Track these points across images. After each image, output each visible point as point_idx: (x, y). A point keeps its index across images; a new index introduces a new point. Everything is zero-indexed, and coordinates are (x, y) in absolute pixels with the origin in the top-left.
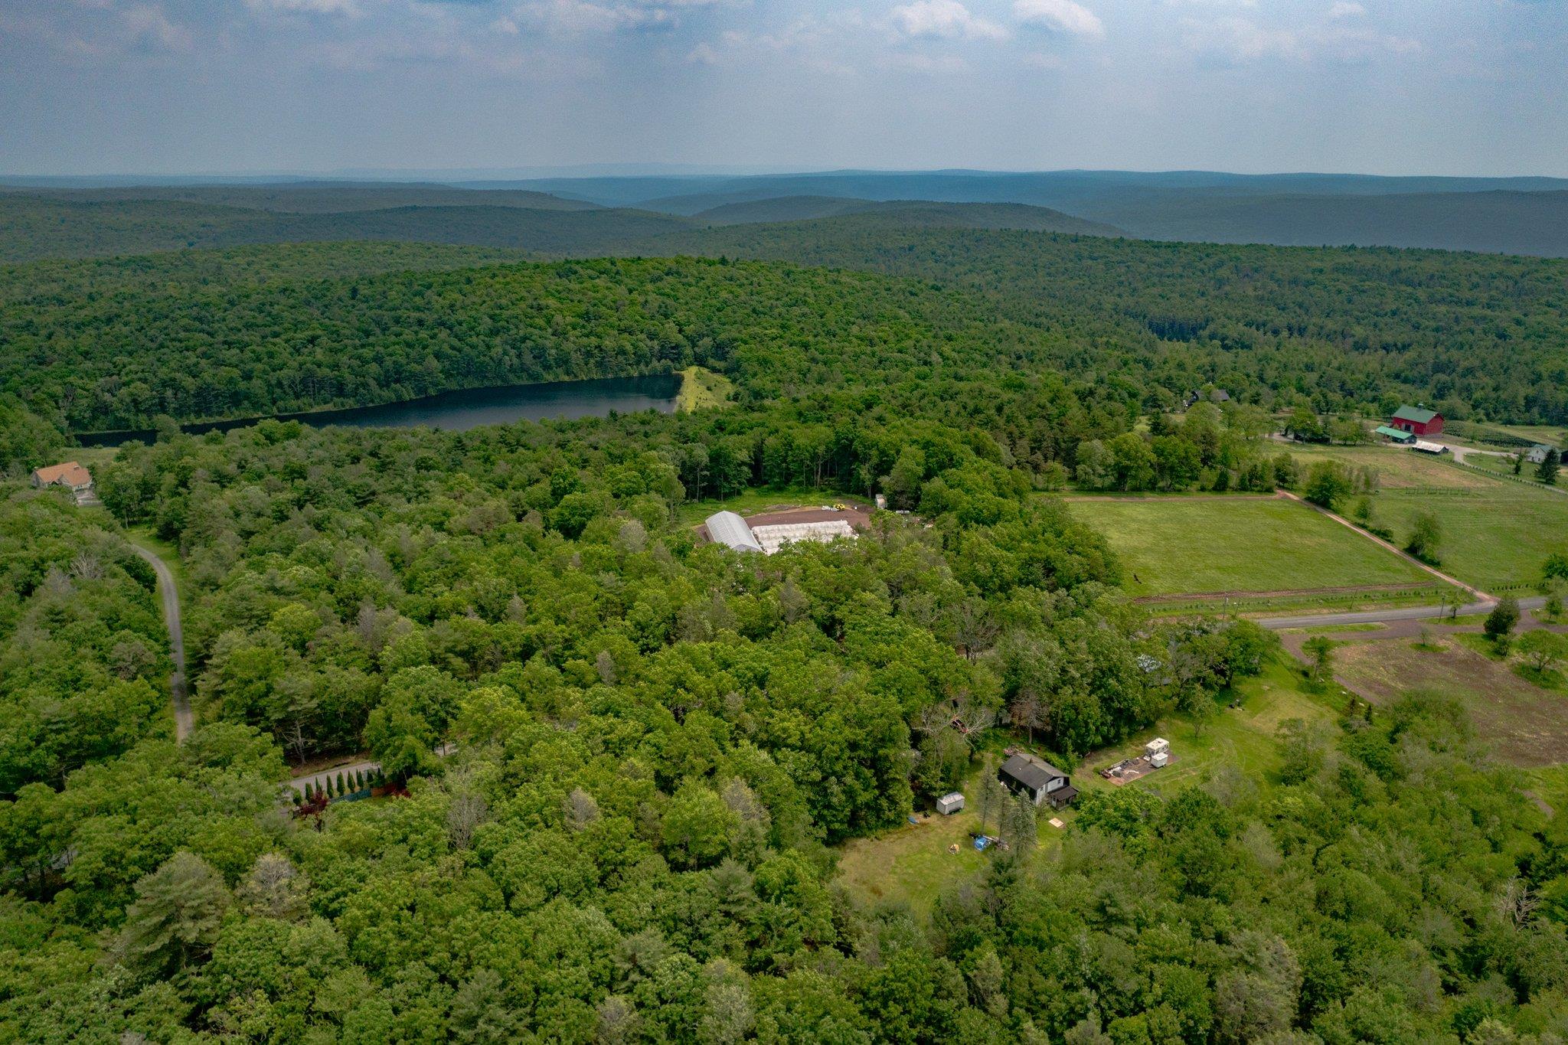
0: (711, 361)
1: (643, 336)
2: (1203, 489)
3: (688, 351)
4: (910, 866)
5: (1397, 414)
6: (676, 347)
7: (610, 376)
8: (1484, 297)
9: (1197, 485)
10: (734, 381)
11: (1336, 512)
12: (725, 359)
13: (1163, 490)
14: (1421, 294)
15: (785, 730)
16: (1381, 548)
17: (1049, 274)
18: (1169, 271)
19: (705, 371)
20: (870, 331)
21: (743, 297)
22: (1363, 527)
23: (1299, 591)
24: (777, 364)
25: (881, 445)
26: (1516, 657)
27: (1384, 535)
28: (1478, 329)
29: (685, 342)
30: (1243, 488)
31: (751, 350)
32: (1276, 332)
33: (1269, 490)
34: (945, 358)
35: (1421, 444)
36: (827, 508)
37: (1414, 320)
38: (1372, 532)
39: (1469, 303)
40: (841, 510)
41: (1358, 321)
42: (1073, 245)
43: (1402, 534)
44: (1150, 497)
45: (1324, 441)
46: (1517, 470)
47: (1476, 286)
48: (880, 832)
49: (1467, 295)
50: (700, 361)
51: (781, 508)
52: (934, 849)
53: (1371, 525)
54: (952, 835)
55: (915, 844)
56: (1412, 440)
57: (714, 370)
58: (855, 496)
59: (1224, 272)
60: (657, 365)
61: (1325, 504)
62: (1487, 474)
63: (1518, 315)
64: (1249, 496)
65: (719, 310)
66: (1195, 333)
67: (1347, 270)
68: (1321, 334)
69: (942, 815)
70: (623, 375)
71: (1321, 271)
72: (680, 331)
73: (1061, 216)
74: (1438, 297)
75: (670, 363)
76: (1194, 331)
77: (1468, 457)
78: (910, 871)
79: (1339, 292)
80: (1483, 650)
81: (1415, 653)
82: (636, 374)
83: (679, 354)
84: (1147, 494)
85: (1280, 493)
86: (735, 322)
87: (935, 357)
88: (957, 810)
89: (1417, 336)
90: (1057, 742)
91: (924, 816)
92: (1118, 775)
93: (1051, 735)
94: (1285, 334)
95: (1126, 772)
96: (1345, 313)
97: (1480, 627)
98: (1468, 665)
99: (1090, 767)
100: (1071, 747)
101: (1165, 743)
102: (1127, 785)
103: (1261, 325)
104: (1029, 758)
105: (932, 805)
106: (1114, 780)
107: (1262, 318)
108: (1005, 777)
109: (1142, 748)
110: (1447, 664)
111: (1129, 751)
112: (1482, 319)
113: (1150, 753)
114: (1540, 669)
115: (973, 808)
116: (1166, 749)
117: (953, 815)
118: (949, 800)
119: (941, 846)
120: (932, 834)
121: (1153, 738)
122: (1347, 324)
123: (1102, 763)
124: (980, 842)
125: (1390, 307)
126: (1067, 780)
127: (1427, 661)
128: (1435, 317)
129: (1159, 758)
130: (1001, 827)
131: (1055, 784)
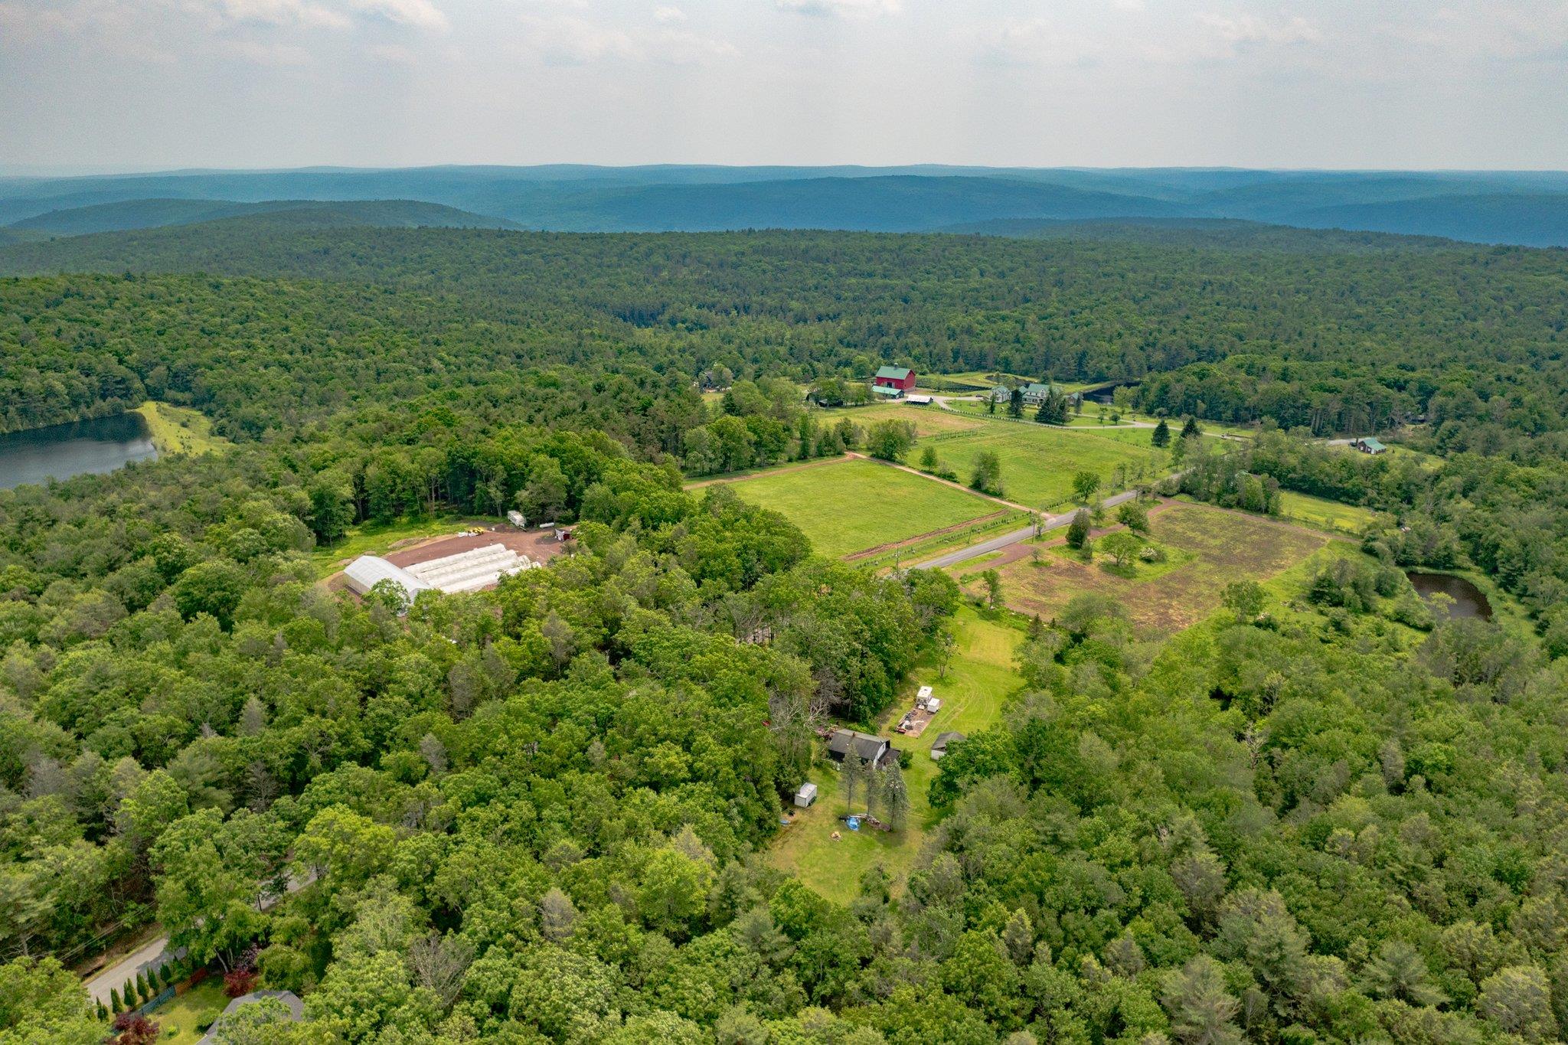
0: (171, 393)
1: (75, 372)
2: (790, 460)
3: (138, 384)
4: (812, 866)
5: (880, 374)
6: (122, 381)
7: (41, 425)
8: (879, 268)
9: (784, 457)
10: (209, 413)
11: (902, 464)
12: (189, 389)
13: (760, 466)
14: (832, 269)
15: (670, 766)
16: (954, 489)
17: (490, 271)
18: (606, 260)
19: (165, 405)
20: (349, 342)
21: (182, 317)
22: (930, 473)
23: (924, 536)
24: (264, 388)
25: (507, 459)
26: (1098, 557)
27: (951, 477)
28: (887, 295)
29: (131, 374)
30: (820, 454)
31: (222, 376)
32: (728, 313)
33: (840, 454)
34: (447, 364)
35: (912, 397)
36: (464, 534)
37: (834, 292)
38: (939, 476)
39: (870, 275)
40: (480, 534)
41: (790, 296)
42: (501, 241)
43: (965, 473)
44: (756, 474)
45: (839, 404)
46: (992, 409)
47: (869, 260)
48: (767, 842)
49: (866, 268)
50: (155, 395)
51: (409, 543)
52: (820, 842)
53: (936, 470)
54: (825, 824)
55: (801, 842)
56: (901, 394)
57: (177, 403)
58: (483, 517)
59: (657, 259)
60: (104, 406)
61: (891, 459)
62: (973, 415)
63: (910, 282)
64: (827, 460)
65: (160, 333)
66: (654, 319)
67: (766, 251)
68: (772, 312)
69: (804, 808)
70: (59, 421)
71: (743, 254)
72: (121, 362)
73: (456, 212)
74: (845, 270)
75: (119, 400)
76: (653, 316)
77: (948, 403)
78: (816, 870)
79: (764, 272)
80: (1073, 558)
81: (1035, 570)
82: (77, 419)
83: (128, 389)
84: (750, 472)
85: (849, 455)
86: (187, 346)
87: (436, 363)
88: (813, 800)
89: (842, 305)
90: (853, 712)
91: (791, 814)
92: (910, 728)
93: (847, 706)
94: (734, 312)
95: (914, 723)
96: (777, 290)
97: (1062, 540)
98: (1072, 572)
99: (885, 727)
100: (869, 714)
101: (930, 689)
102: (922, 735)
103: (711, 307)
104: (850, 733)
105: (793, 801)
106: (910, 733)
107: (709, 300)
108: (838, 756)
109: (911, 699)
110: (1059, 574)
111: (906, 705)
112: (885, 287)
113: (925, 702)
114: (1117, 565)
115: (827, 793)
116: (934, 694)
117: (814, 805)
118: (806, 792)
119: (824, 838)
120: (808, 830)
121: (918, 689)
122: (782, 300)
123: (892, 721)
124: (853, 823)
125: (811, 282)
126: (888, 744)
127: (1047, 575)
128: (850, 288)
129: (934, 703)
130: (870, 802)
131: (881, 750)
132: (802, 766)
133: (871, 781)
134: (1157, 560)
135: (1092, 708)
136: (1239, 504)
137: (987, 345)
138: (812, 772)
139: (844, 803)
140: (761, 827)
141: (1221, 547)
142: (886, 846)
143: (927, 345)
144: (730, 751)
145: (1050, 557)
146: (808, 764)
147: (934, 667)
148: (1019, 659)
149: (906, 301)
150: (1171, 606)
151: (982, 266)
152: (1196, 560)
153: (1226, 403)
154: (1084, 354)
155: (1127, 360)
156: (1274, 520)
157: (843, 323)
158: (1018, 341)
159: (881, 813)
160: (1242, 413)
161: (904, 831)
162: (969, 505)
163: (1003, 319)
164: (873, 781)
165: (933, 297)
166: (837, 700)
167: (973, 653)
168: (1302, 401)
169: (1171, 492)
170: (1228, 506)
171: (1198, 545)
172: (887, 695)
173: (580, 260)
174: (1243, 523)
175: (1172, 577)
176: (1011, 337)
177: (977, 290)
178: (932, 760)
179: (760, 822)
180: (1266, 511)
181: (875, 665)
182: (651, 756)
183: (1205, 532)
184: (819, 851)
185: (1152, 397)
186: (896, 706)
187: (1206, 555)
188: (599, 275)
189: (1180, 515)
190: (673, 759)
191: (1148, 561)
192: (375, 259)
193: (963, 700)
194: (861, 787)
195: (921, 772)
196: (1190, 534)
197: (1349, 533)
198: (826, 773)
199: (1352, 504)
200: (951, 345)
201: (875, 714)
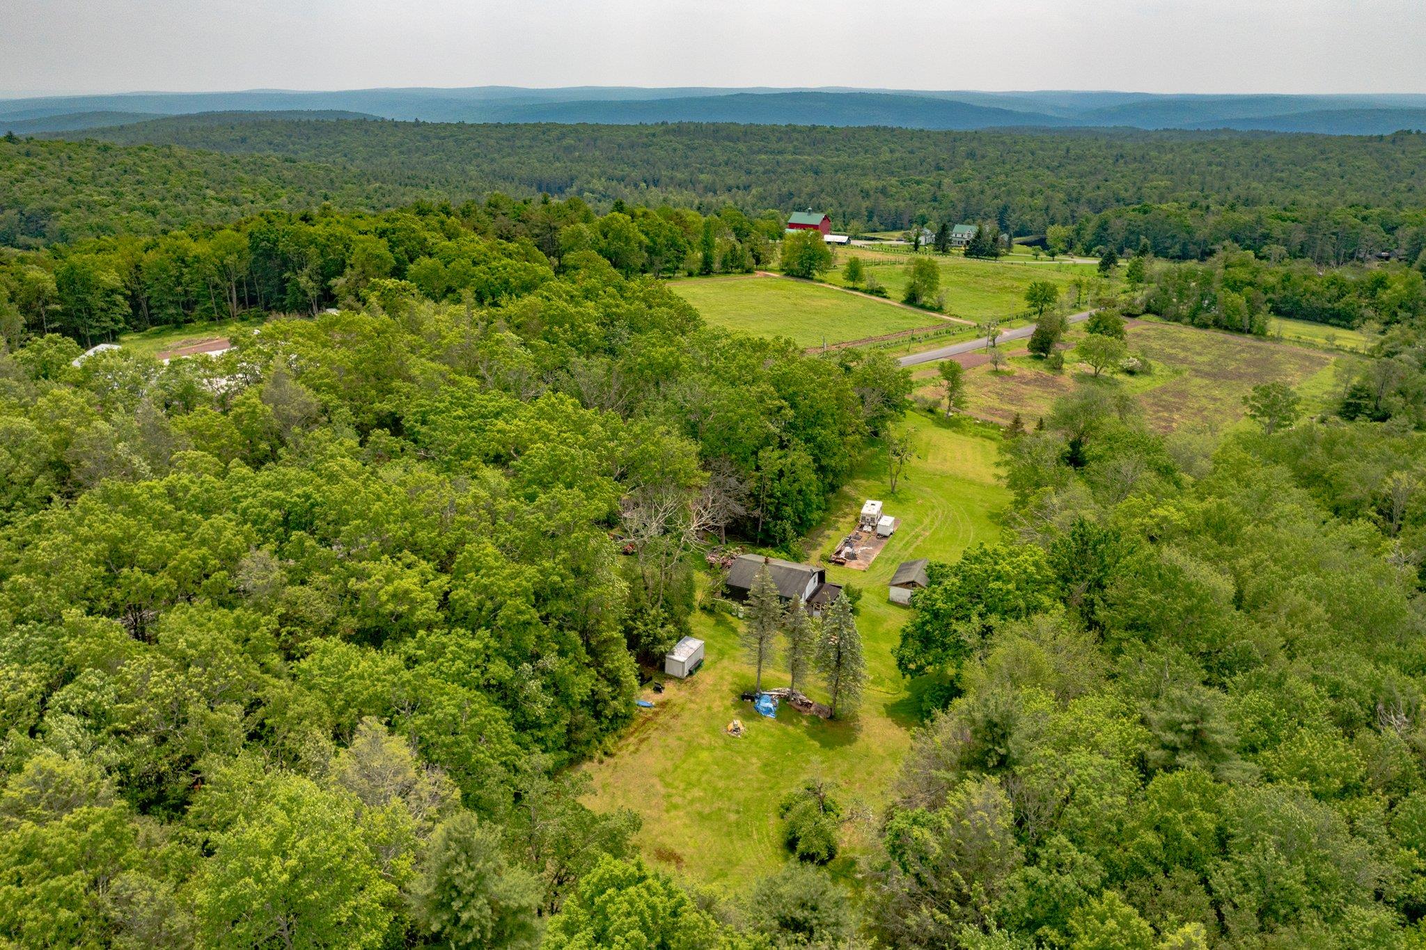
0: (22, 239)
2: (690, 275)
4: (690, 785)
5: (792, 221)
9: (683, 270)
11: (822, 282)
14: (742, 146)
15: (401, 596)
16: (885, 304)
17: (402, 153)
18: (518, 143)
22: (856, 290)
26: (1071, 367)
27: (879, 292)
30: (727, 269)
32: (636, 186)
33: (749, 271)
35: (827, 238)
37: (746, 166)
38: (865, 292)
39: (780, 153)
41: (700, 170)
42: (416, 129)
43: (897, 292)
46: (916, 248)
47: (780, 139)
48: (609, 741)
52: (706, 739)
53: (863, 287)
54: (718, 706)
55: (671, 740)
59: (569, 141)
61: (806, 276)
62: (897, 252)
64: (733, 276)
68: (681, 185)
69: (680, 680)
71: (654, 135)
77: (866, 245)
78: (697, 793)
79: (675, 150)
80: (1040, 368)
81: (996, 379)
85: (759, 274)
88: (698, 666)
89: (753, 178)
90: (766, 531)
91: (658, 690)
92: (853, 557)
93: (756, 520)
94: (643, 185)
95: (858, 551)
96: (686, 166)
97: (1024, 351)
98: (1039, 381)
99: (815, 555)
100: (791, 533)
101: (879, 504)
102: (872, 567)
103: (621, 179)
104: (761, 559)
105: (662, 668)
106: (852, 565)
107: (618, 173)
108: (738, 594)
109: (851, 518)
110: (1027, 383)
111: (845, 527)
112: (796, 162)
113: (872, 521)
114: (1096, 375)
115: (722, 654)
116: (884, 511)
117: (699, 675)
118: (684, 653)
119: (713, 731)
120: (686, 716)
121: (861, 506)
122: (692, 174)
123: (827, 548)
124: (765, 704)
125: (721, 158)
126: (822, 576)
127: (1011, 384)
128: (760, 163)
129: (887, 522)
130: (795, 668)
131: (812, 585)
132: (677, 609)
133: (796, 634)
134: (1142, 372)
135: (1161, 512)
136: (1218, 324)
137: (902, 204)
138: (697, 619)
139: (751, 672)
140: (598, 715)
141: (1210, 364)
142: (825, 744)
143: (841, 205)
144: (530, 571)
145: (1011, 367)
146: (690, 607)
147: (880, 479)
148: (1007, 463)
149: (816, 173)
150: (1173, 420)
151: (892, 146)
152: (1186, 374)
153: (1174, 237)
154: (1005, 209)
155: (1051, 213)
156: (1260, 340)
157: (754, 191)
158: (935, 200)
159: (815, 688)
160: (1191, 247)
161: (855, 717)
162: (905, 318)
163: (918, 183)
164: (801, 632)
165: (845, 168)
166: (740, 510)
167: (932, 463)
168: (1261, 231)
169: (1136, 312)
170: (1205, 326)
171: (1183, 361)
172: (819, 508)
173: (492, 142)
174: (1224, 342)
175: (1164, 390)
176: (928, 196)
177: (888, 162)
178: (892, 603)
179: (594, 704)
180: (1249, 332)
181: (800, 457)
182: (362, 576)
183: (1184, 349)
184: (704, 755)
185: (1088, 235)
186: (829, 527)
187: (1196, 371)
188: (509, 155)
189: (1152, 333)
190: (409, 581)
191: (1131, 372)
192: (291, 147)
193: (927, 521)
194: (780, 643)
195: (875, 621)
196: (1168, 350)
197: (1353, 352)
198: (721, 622)
199: (1344, 327)
200: (866, 204)
201: (799, 534)
